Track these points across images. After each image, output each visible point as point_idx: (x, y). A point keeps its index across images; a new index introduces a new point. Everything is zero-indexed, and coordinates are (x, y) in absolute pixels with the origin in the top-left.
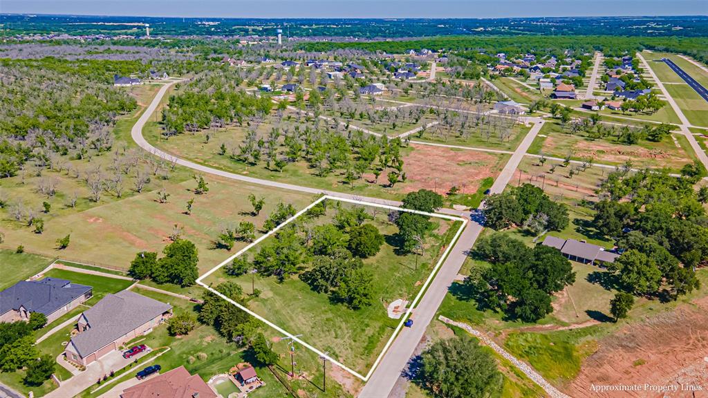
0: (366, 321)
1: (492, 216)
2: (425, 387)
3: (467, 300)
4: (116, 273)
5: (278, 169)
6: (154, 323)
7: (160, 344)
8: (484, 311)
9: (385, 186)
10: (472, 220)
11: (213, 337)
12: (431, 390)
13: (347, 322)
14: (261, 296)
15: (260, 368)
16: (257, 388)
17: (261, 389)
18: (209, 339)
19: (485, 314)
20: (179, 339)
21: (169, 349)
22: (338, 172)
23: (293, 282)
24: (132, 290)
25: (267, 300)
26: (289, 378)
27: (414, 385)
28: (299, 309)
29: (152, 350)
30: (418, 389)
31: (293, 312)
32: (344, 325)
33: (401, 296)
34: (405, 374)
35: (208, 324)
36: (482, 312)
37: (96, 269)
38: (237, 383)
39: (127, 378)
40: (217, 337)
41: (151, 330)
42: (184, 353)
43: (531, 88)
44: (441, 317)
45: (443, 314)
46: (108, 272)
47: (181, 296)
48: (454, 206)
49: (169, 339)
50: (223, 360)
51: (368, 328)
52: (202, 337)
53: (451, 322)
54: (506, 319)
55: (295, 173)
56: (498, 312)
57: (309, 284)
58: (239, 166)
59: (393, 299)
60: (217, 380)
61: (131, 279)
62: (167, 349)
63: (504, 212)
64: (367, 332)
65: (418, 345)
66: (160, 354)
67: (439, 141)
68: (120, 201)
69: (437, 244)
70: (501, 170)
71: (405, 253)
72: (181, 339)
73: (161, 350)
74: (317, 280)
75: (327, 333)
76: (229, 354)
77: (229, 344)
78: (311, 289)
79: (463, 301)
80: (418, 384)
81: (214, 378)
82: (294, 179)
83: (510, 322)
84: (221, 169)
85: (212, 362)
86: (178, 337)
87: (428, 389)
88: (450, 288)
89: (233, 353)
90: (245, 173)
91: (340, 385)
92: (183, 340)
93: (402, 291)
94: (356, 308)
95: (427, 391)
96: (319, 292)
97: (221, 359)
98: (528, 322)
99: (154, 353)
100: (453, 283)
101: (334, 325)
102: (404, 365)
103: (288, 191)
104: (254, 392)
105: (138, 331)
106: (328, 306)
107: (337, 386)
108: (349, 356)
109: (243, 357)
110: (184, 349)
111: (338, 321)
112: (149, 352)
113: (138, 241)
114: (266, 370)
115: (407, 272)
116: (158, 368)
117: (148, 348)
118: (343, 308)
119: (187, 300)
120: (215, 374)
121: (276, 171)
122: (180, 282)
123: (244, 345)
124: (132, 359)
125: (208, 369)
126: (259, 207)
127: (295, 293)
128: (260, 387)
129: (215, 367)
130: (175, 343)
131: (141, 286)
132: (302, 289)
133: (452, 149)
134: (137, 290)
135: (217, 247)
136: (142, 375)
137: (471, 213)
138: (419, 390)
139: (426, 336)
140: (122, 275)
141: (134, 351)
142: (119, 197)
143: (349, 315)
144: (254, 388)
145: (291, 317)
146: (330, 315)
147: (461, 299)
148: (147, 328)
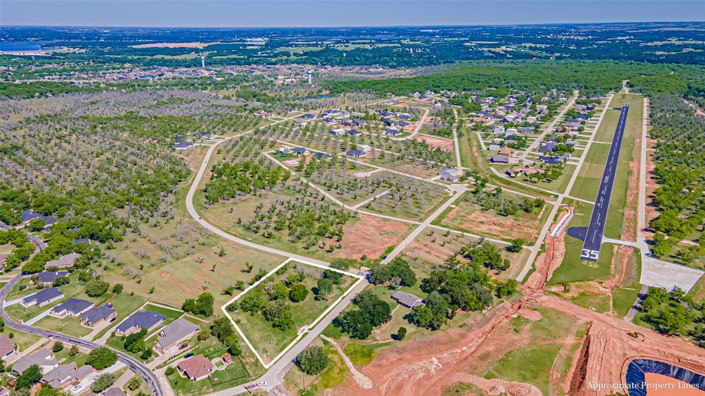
0: (285, 336)
3: (338, 327)
4: (176, 308)
6: (192, 334)
7: (194, 344)
9: (328, 251)
14: (241, 322)
15: (233, 356)
17: (232, 365)
18: (215, 343)
23: (258, 315)
24: (183, 317)
28: (257, 330)
31: (254, 330)
32: (275, 338)
34: (293, 361)
35: (215, 336)
37: (167, 305)
38: (223, 361)
39: (180, 358)
41: (191, 337)
42: (203, 348)
45: (323, 334)
46: (172, 307)
47: (205, 321)
49: (198, 342)
52: (212, 342)
53: (325, 338)
57: (264, 317)
60: (215, 360)
61: (183, 311)
62: (197, 346)
66: (194, 349)
69: (339, 294)
73: (194, 347)
75: (266, 342)
76: (222, 350)
77: (223, 345)
78: (265, 320)
79: (336, 328)
80: (297, 366)
85: (214, 352)
86: (202, 341)
88: (333, 320)
89: (224, 349)
90: (250, 239)
94: (282, 330)
96: (268, 321)
97: (219, 351)
99: (191, 348)
100: (336, 318)
101: (270, 338)
102: (294, 358)
103: (272, 254)
105: (186, 338)
106: (271, 328)
111: (273, 336)
112: (189, 348)
113: (187, 289)
115: (316, 311)
117: (189, 346)
118: (277, 329)
119: (207, 323)
120: (215, 358)
121: (269, 238)
122: (205, 314)
123: (228, 346)
124: (183, 350)
125: (213, 356)
126: (250, 269)
127: (257, 321)
129: (215, 355)
130: (200, 344)
131: (187, 315)
132: (262, 319)
134: (186, 317)
136: (186, 357)
140: (179, 309)
141: (183, 347)
143: (279, 333)
146: (270, 333)
148: (189, 337)
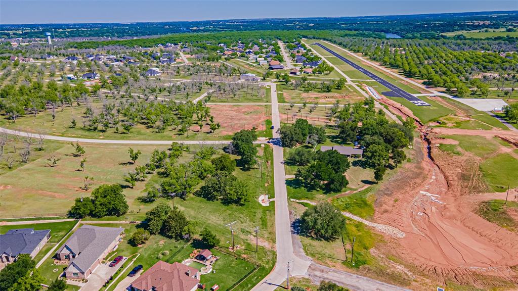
11: (164, 241)
13: (242, 213)
18: (162, 242)
20: (141, 247)
21: (139, 254)
28: (208, 213)
29: (128, 258)
32: (242, 216)
39: (122, 278)
40: (167, 240)
41: (117, 247)
42: (150, 254)
44: (291, 200)
47: (121, 222)
49: (134, 249)
51: (256, 214)
52: (156, 242)
62: (137, 255)
64: (257, 216)
65: (290, 216)
72: (143, 247)
83: (328, 194)
89: (185, 246)
92: (145, 247)
98: (337, 192)
99: (130, 260)
105: (110, 249)
106: (224, 207)
110: (149, 252)
112: (126, 259)
117: (124, 257)
124: (118, 266)
126: (135, 158)
130: (141, 250)
139: (291, 211)
141: (117, 261)
146: (229, 212)
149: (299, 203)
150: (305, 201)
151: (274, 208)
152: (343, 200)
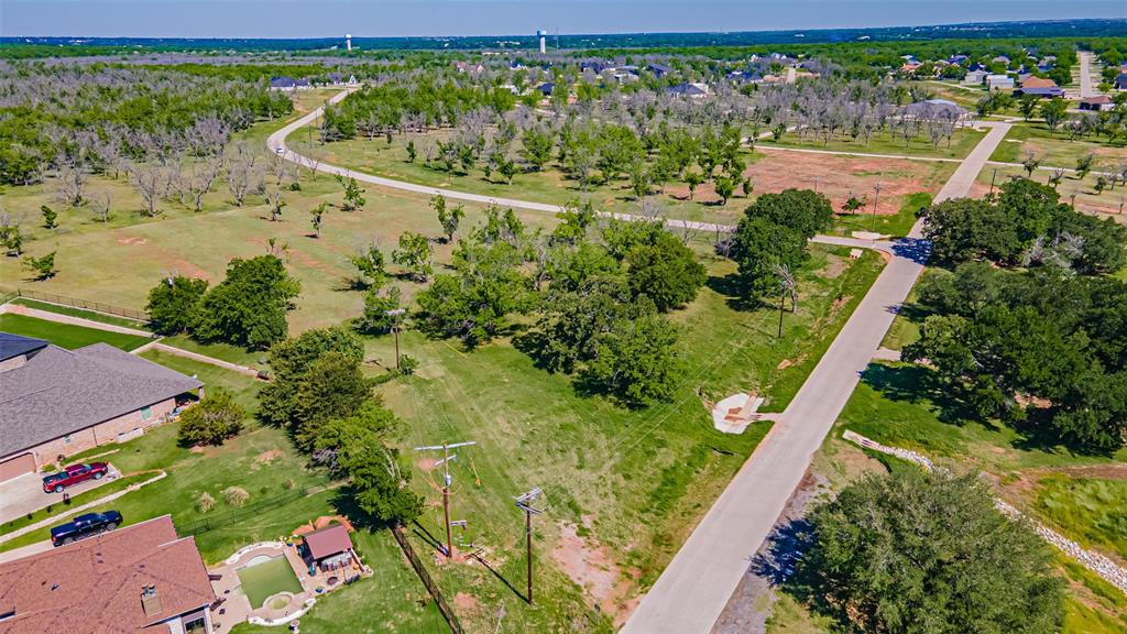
0: (660, 434)
1: (948, 240)
2: (822, 608)
3: (912, 399)
4: (124, 323)
5: (506, 179)
6: (154, 417)
7: (148, 463)
8: (959, 425)
9: (708, 204)
10: (898, 254)
11: (279, 453)
12: (842, 615)
13: (610, 434)
14: (418, 372)
15: (373, 531)
16: (348, 583)
17: (357, 586)
18: (266, 458)
19: (963, 431)
20: (196, 454)
21: (165, 475)
22: (617, 184)
23: (498, 349)
24: (143, 354)
25: (429, 382)
26: (441, 559)
27: (790, 599)
29: (122, 476)
30: (803, 612)
31: (484, 408)
32: (602, 441)
33: (745, 387)
34: (760, 567)
35: (277, 424)
36: (954, 427)
37: (84, 315)
38: (299, 566)
40: (288, 455)
41: (141, 431)
42: (195, 487)
43: (972, 90)
44: (847, 434)
45: (854, 427)
46: (108, 320)
47: (239, 367)
48: (854, 234)
49: (172, 454)
50: (286, 508)
51: (664, 450)
52: (254, 452)
53: (875, 446)
54: (1024, 446)
55: (536, 186)
56: (996, 429)
57: (531, 355)
58: (436, 176)
59: (725, 392)
60: (250, 556)
61: (148, 334)
62: (159, 475)
63: (975, 230)
64: (659, 458)
65: (795, 495)
66: (137, 487)
67: (812, 146)
68: (198, 217)
69: (825, 294)
70: (943, 183)
71: (754, 306)
72: (202, 454)
73: (141, 478)
74: (548, 343)
75: (559, 456)
76: (303, 493)
77: (311, 471)
78: (535, 366)
79: (901, 402)
80: (801, 597)
81: (246, 550)
82: (532, 194)
83: (1035, 451)
84: (402, 180)
85: (255, 508)
86: (197, 449)
87: (831, 612)
88: (863, 375)
89: (313, 490)
90: (443, 185)
91: (577, 587)
92: (203, 458)
93: (746, 377)
94: (636, 405)
95: (829, 619)
96: (551, 372)
97: (281, 504)
98: (1088, 454)
100: (871, 365)
101: (578, 438)
102: (757, 541)
104: (335, 593)
105: (105, 434)
106: (570, 399)
107: (569, 589)
108: (610, 512)
109: (337, 504)
110: (200, 478)
111: (588, 431)
112: (111, 480)
114: (385, 538)
115: (760, 342)
116: (114, 518)
117: (113, 470)
119: (251, 377)
120: (249, 541)
121: (502, 183)
122: (242, 341)
126: (450, 226)
127: (497, 370)
128: (357, 579)
129: (261, 522)
130: (184, 463)
131: (164, 347)
132: (515, 364)
133: (838, 156)
134: (155, 354)
135: (353, 288)
137: (894, 243)
138: (808, 614)
139: (815, 475)
140: (133, 327)
141: (74, 475)
142: (197, 210)
143: (620, 420)
144: (339, 583)
145: (477, 419)
146: (571, 417)
147: (894, 397)
148: (129, 428)
149: (871, 454)
150: (901, 453)
151: (753, 447)
152: (1104, 493)
